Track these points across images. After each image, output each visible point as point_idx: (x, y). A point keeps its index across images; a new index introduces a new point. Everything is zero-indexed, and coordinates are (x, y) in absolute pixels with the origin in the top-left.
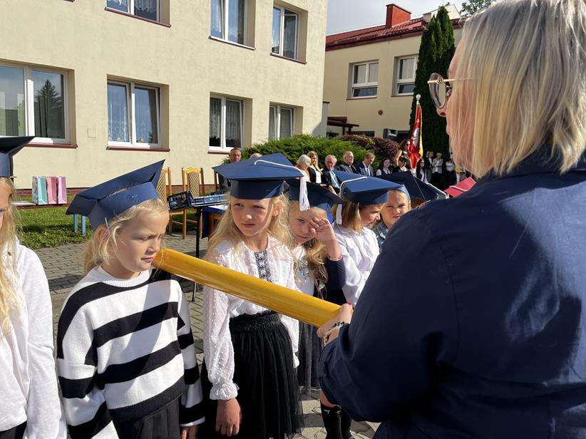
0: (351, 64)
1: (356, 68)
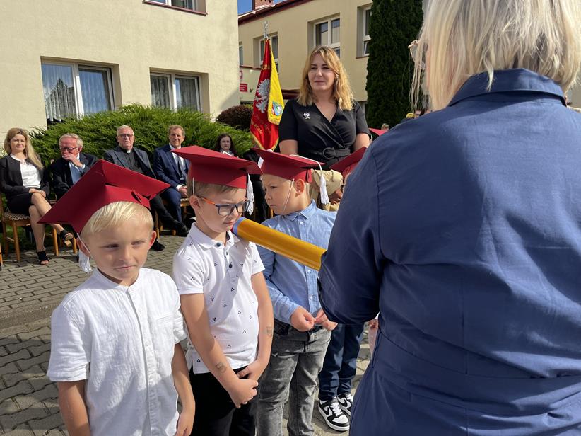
0: (310, 23)
1: (318, 28)
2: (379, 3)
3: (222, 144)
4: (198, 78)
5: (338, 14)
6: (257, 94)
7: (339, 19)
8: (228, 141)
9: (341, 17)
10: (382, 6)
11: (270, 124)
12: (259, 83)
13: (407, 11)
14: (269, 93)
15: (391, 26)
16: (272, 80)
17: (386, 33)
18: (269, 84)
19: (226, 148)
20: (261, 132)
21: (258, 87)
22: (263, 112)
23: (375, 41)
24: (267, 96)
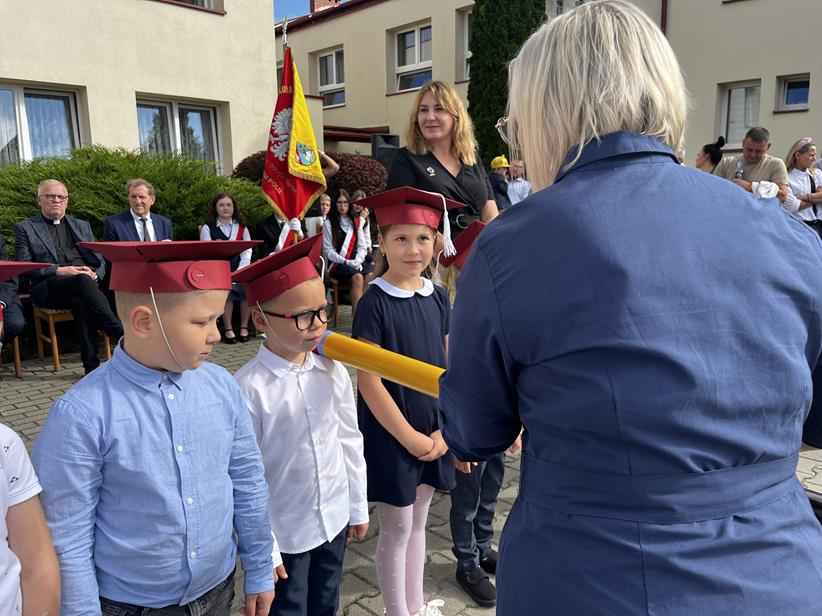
1: (400, 38)
2: (482, 3)
3: (220, 209)
4: (215, 109)
5: (429, 20)
6: (272, 131)
7: (430, 27)
8: (228, 205)
9: (433, 24)
10: (487, 7)
11: (293, 179)
12: (276, 114)
13: (525, 15)
14: (290, 128)
15: (501, 37)
16: (295, 110)
17: (496, 47)
18: (291, 117)
19: (227, 215)
20: (280, 191)
21: (274, 121)
22: (281, 159)
23: (478, 58)
24: (288, 134)
